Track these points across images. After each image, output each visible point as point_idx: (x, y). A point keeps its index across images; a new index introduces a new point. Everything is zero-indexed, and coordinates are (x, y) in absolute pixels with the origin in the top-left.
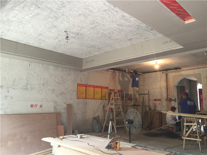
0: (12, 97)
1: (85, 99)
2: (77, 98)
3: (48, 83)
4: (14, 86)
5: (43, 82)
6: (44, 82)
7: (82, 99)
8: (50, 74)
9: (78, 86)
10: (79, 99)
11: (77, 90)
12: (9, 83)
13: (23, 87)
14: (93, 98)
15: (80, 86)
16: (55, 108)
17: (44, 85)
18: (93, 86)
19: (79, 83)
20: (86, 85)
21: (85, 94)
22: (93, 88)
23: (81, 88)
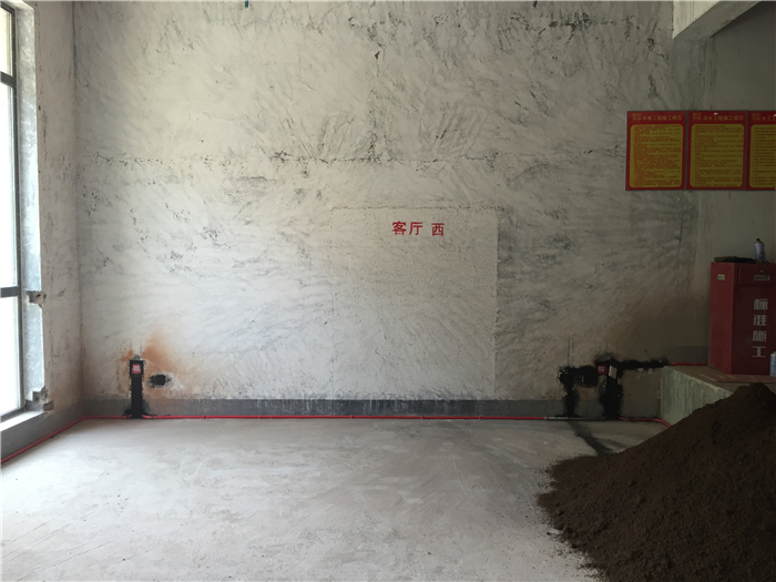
0: (319, 194)
1: (681, 188)
2: (628, 188)
3: (463, 126)
4: (326, 149)
5: (442, 123)
6: (446, 123)
7: (659, 192)
8: (470, 83)
9: (630, 122)
10: (641, 193)
11: (625, 145)
12: (307, 140)
13: (357, 151)
14: (739, 184)
15: (647, 122)
16: (502, 235)
17: (448, 135)
18: (736, 118)
19: (637, 108)
20: (691, 112)
21: (680, 164)
22: (741, 126)
23: (653, 132)
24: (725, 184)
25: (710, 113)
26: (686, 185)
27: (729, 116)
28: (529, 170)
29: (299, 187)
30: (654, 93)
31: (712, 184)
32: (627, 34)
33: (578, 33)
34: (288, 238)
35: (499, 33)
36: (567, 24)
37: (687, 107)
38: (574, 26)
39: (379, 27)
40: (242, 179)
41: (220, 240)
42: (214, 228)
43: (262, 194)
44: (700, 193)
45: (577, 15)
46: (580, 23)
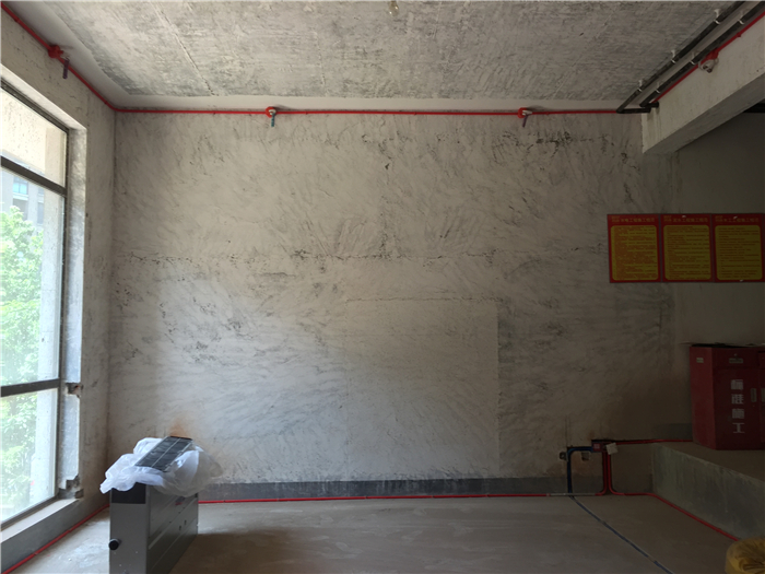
0: (335, 288)
1: (658, 281)
2: (612, 281)
3: (464, 227)
4: (341, 247)
5: (445, 224)
6: (449, 224)
7: (639, 284)
8: (470, 190)
9: (610, 224)
10: (623, 285)
11: (606, 244)
12: (324, 239)
13: (370, 248)
14: (708, 277)
15: (625, 224)
16: (501, 324)
17: (450, 234)
18: (701, 220)
19: (616, 212)
20: (662, 215)
21: (656, 260)
22: (706, 227)
23: (631, 232)
24: (696, 277)
25: (679, 216)
26: (662, 278)
27: (695, 219)
28: (524, 265)
29: (317, 281)
30: (629, 199)
31: (685, 277)
32: (604, 149)
33: (561, 148)
34: (306, 328)
35: (493, 148)
36: (552, 141)
37: (659, 211)
38: (557, 142)
39: (389, 143)
40: (265, 274)
41: (244, 331)
42: (237, 320)
43: (282, 288)
44: (675, 284)
45: (559, 133)
46: (563, 140)
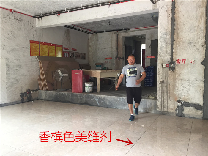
2: (31, 55)
9: (30, 42)
10: (33, 57)
11: (29, 47)
15: (33, 43)
19: (31, 40)
20: (40, 42)
21: (39, 51)
22: (47, 46)
23: (34, 45)
25: (43, 42)
27: (45, 44)
28: (12, 50)
30: (34, 37)
32: (29, 24)
35: (4, 18)
37: (39, 41)
45: (19, 18)
46: (20, 20)
